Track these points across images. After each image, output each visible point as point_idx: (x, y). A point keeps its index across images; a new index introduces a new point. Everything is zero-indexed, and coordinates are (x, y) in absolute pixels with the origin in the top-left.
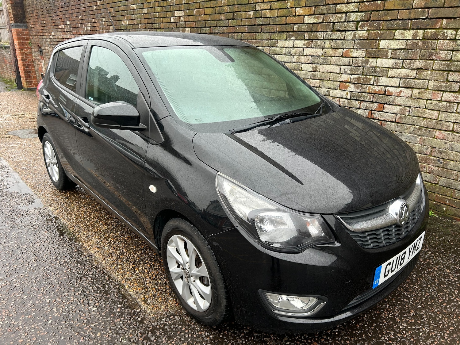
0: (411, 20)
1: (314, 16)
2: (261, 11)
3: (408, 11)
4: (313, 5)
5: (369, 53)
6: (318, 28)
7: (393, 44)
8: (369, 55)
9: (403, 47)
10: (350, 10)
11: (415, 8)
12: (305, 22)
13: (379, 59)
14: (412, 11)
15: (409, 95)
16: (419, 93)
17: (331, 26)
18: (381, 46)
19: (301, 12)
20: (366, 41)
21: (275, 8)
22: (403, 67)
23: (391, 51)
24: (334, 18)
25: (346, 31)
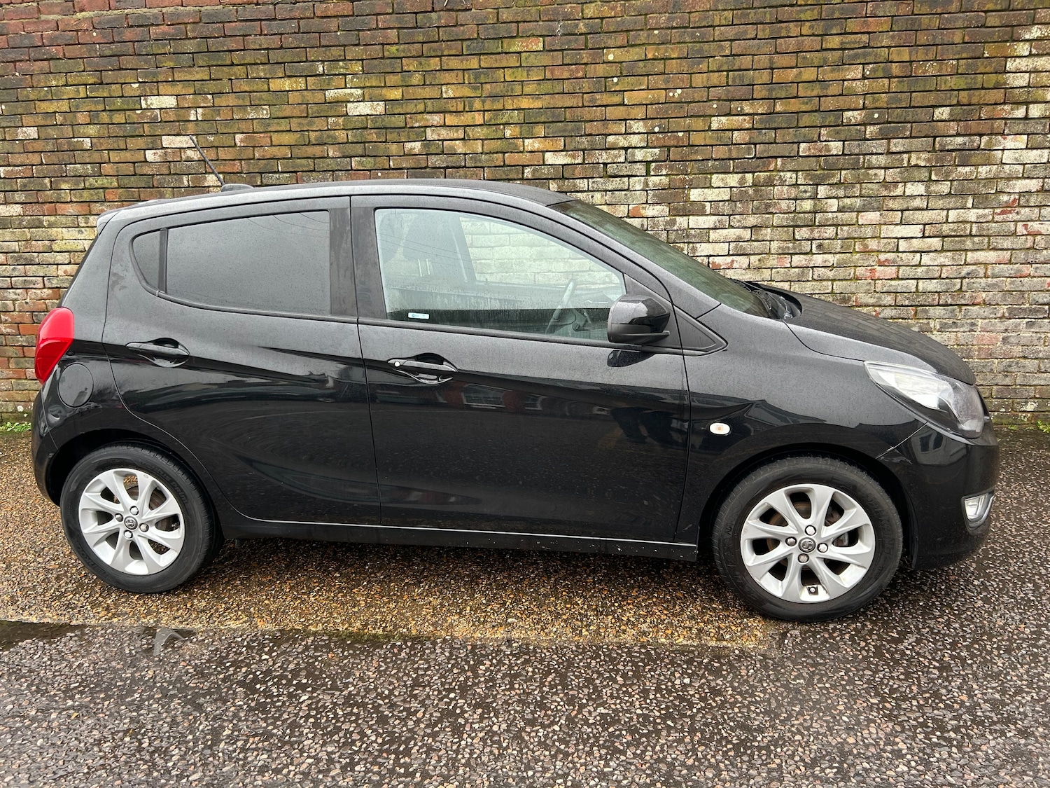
0: (733, 159)
1: (564, 153)
2: (440, 143)
3: (726, 148)
4: (559, 135)
5: (675, 209)
6: (576, 171)
7: (711, 195)
8: (675, 212)
9: (727, 198)
10: (633, 145)
11: (736, 144)
12: (547, 163)
13: (691, 217)
14: (733, 147)
15: (746, 265)
16: (759, 260)
17: (601, 170)
18: (692, 198)
19: (532, 145)
20: (667, 191)
21: (476, 137)
22: (731, 227)
23: (708, 204)
24: (604, 157)
25: (629, 176)
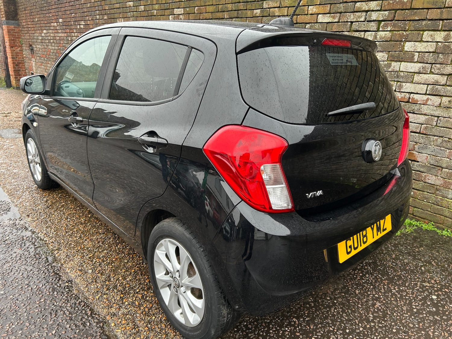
0: (443, 20)
1: (329, 15)
2: (269, 9)
3: (439, 10)
4: (328, 3)
5: (392, 56)
6: (334, 27)
7: (420, 47)
8: (391, 59)
9: (431, 50)
10: (371, 9)
11: (447, 8)
12: (318, 22)
13: (403, 63)
14: (444, 10)
15: (437, 104)
16: (449, 101)
17: (348, 26)
18: (406, 49)
19: (314, 10)
20: (388, 43)
21: (285, 6)
22: (431, 73)
23: (417, 54)
24: (351, 17)
25: (365, 31)
